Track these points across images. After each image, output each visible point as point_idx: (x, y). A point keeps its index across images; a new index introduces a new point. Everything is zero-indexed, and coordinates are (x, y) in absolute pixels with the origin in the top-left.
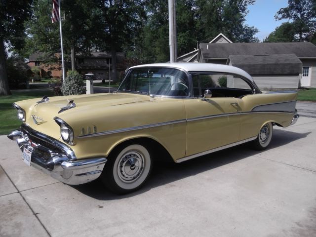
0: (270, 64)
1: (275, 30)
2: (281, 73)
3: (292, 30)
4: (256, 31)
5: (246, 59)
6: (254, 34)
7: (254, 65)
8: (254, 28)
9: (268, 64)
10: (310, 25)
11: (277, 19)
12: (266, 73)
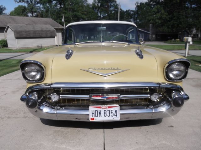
0: (38, 31)
1: (14, 10)
2: (46, 36)
3: (27, 11)
4: (5, 9)
5: (21, 27)
6: (3, 11)
7: (29, 31)
8: (3, 7)
9: (37, 31)
10: (37, 9)
11: (17, 2)
12: (37, 36)
